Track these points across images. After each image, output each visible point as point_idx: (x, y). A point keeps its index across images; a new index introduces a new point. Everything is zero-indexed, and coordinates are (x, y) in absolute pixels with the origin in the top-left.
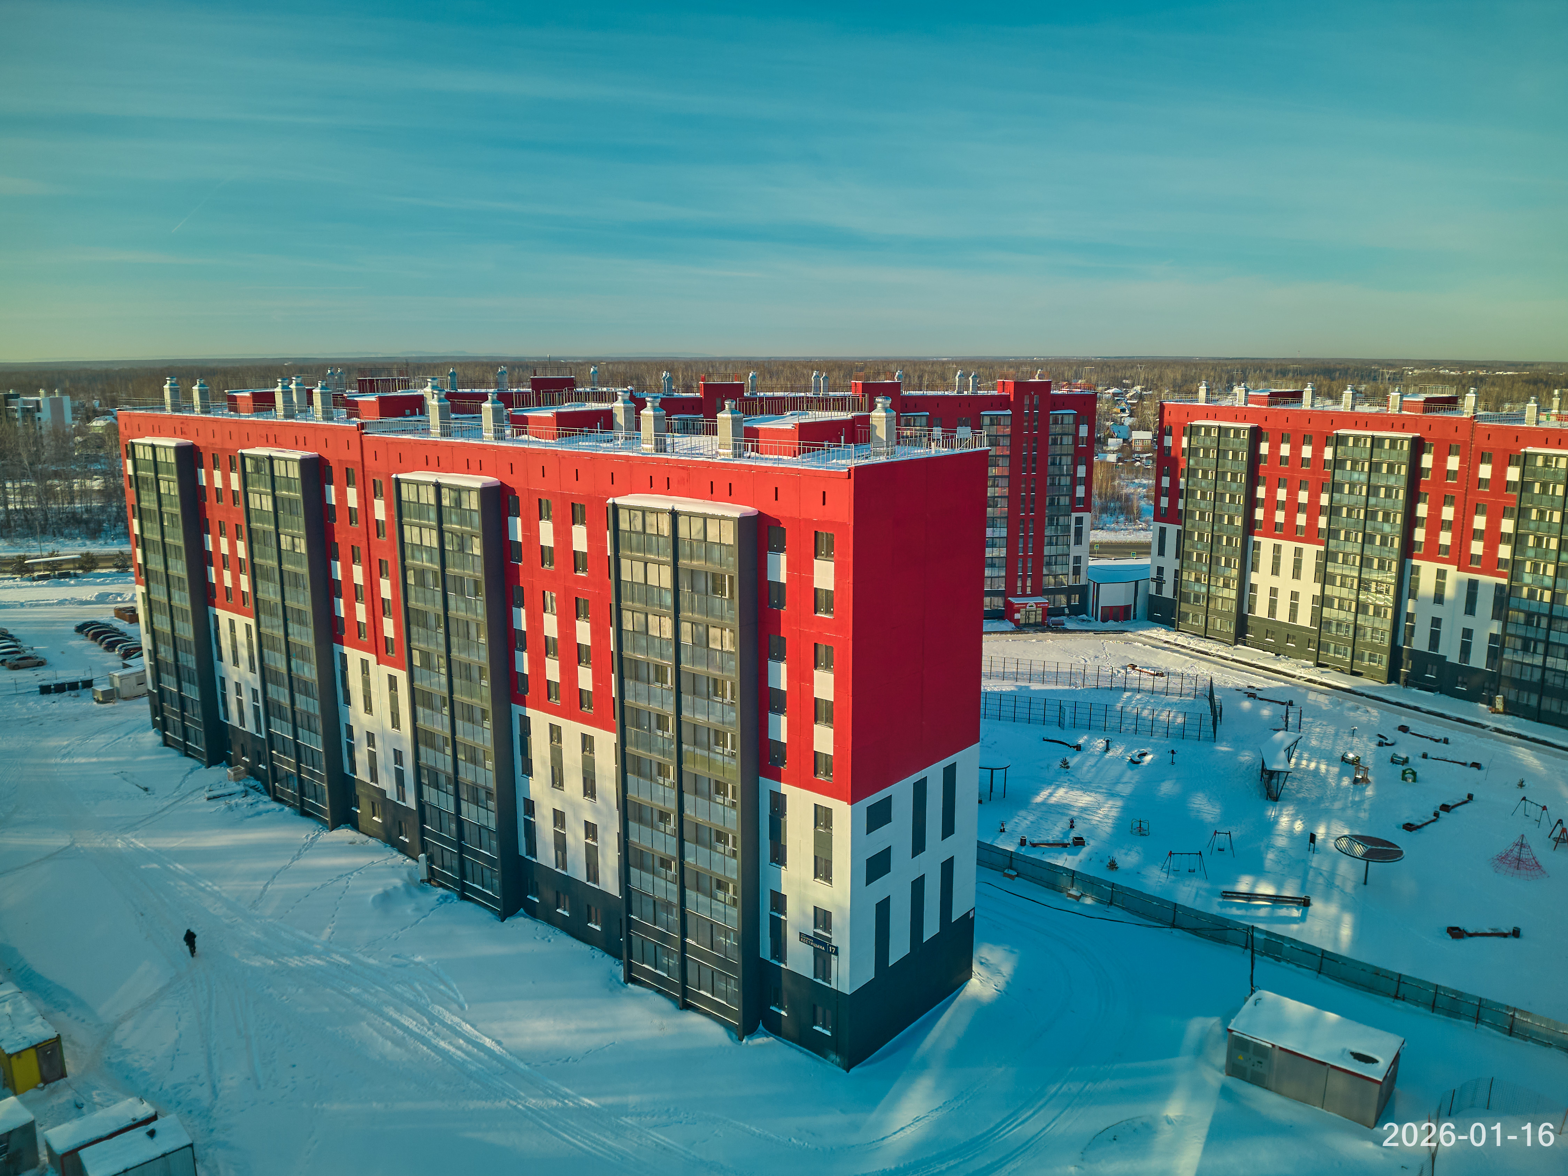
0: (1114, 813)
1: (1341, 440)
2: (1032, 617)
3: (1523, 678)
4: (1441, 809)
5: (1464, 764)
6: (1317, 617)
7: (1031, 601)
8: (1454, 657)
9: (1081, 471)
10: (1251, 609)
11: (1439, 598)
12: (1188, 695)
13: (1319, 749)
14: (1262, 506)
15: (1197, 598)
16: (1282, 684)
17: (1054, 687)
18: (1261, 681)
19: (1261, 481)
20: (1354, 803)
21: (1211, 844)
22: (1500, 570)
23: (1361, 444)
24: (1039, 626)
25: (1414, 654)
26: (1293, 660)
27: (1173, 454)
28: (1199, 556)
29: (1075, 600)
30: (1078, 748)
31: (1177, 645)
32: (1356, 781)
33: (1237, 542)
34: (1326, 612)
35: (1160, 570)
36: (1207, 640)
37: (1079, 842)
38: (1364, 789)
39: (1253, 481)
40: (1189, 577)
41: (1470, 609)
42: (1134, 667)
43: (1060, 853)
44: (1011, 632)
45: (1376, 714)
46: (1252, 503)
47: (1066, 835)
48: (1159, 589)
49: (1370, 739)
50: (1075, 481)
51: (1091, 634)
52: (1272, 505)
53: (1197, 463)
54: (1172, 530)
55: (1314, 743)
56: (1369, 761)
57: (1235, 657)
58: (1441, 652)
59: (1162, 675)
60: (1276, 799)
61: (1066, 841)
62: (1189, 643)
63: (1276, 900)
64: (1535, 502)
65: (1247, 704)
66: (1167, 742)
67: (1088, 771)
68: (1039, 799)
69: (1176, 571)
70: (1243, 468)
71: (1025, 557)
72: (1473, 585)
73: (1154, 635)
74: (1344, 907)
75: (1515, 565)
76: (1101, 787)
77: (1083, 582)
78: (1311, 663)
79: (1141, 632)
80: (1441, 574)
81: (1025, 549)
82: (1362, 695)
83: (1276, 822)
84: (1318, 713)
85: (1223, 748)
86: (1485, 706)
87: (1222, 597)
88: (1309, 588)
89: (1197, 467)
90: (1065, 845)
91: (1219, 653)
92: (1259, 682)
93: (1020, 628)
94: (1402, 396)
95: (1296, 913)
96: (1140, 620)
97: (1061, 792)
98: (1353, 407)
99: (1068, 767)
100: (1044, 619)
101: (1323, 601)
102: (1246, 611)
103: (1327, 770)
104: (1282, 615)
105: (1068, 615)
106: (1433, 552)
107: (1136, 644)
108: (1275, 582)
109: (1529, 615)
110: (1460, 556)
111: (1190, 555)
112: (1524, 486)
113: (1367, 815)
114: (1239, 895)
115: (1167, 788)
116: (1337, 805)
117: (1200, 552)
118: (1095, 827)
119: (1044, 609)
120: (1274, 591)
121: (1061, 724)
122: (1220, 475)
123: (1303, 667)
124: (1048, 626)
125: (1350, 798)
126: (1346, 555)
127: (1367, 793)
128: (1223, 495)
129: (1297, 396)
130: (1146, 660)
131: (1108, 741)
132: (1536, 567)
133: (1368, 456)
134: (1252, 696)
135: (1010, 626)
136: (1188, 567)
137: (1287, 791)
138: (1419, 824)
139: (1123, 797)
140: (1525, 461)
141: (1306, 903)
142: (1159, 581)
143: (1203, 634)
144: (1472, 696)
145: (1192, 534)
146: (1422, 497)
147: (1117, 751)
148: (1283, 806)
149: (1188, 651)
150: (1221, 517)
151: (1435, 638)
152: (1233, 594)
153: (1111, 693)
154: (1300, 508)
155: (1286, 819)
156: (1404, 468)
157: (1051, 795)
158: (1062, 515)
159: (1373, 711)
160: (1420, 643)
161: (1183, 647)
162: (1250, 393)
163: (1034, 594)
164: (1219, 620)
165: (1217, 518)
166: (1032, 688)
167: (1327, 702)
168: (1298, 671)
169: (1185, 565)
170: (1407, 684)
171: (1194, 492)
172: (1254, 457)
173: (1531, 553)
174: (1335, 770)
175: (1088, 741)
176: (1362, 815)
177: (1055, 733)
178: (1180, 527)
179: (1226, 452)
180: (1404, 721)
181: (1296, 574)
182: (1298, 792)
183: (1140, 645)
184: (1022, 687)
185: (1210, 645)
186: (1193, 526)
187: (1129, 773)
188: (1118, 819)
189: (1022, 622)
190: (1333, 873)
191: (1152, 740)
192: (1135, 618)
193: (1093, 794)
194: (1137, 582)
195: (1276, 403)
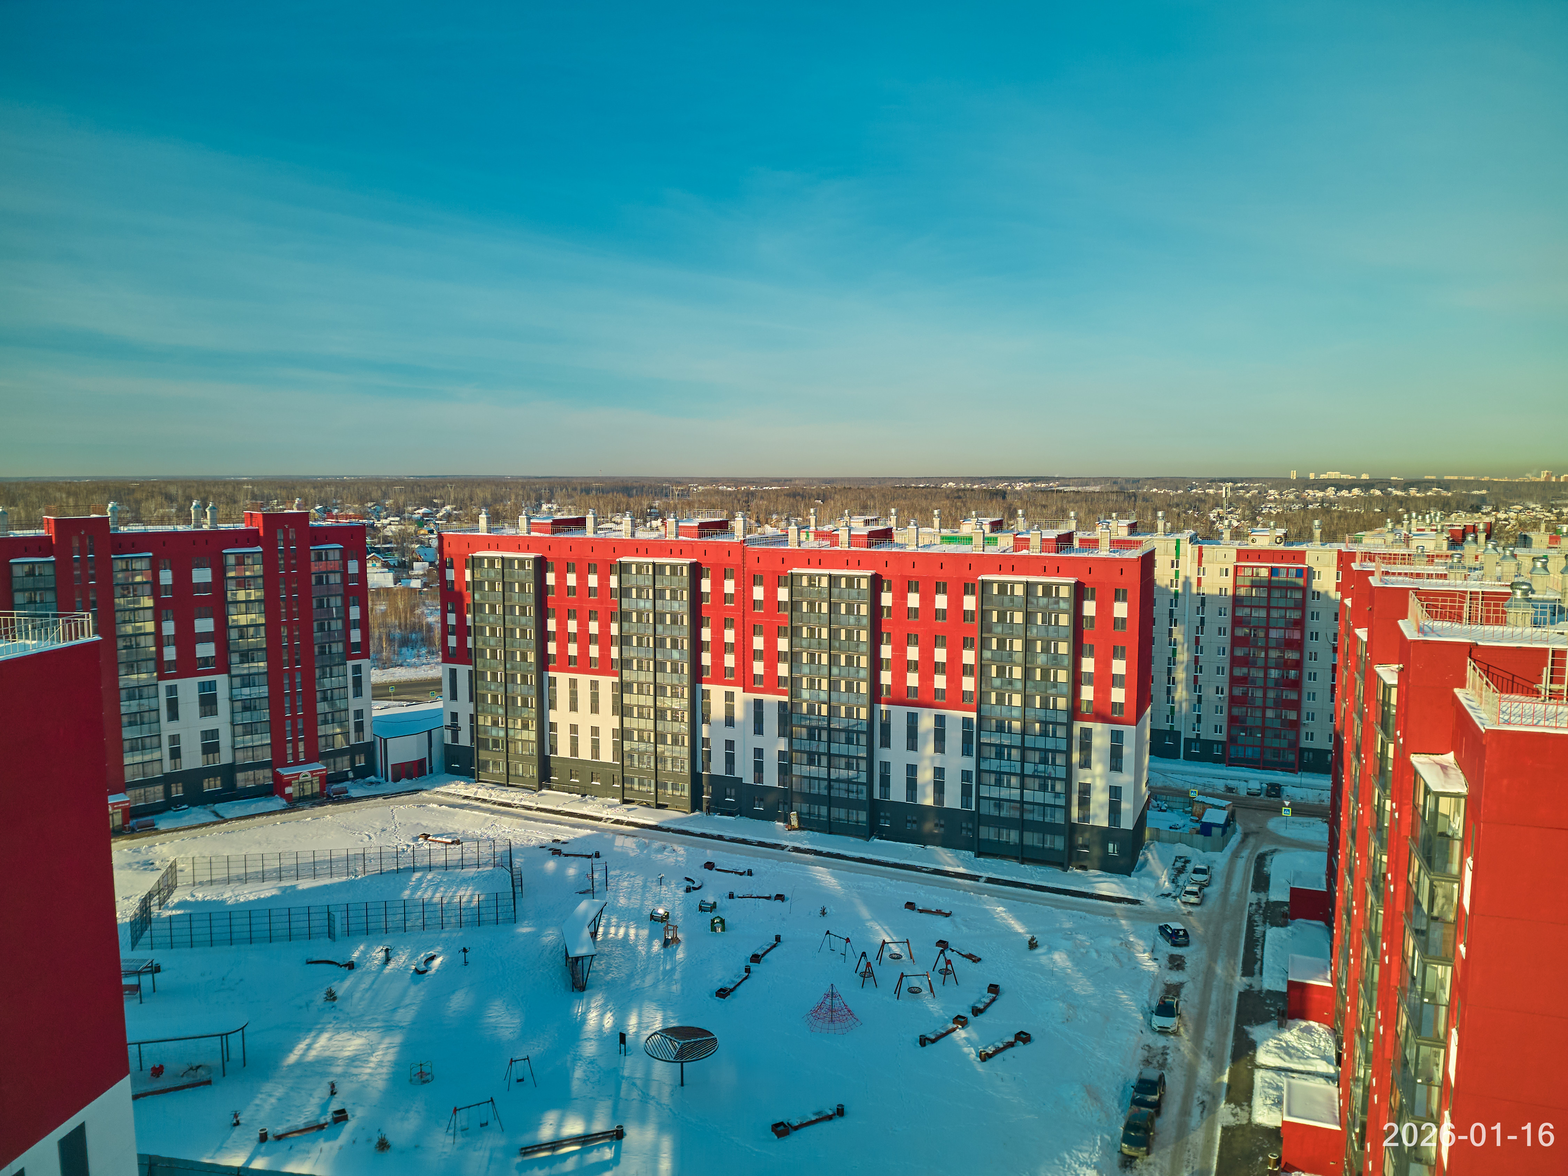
0: (390, 1057)
1: (624, 569)
2: (308, 786)
3: (812, 791)
4: (752, 961)
5: (768, 898)
6: (619, 752)
7: (305, 771)
8: (749, 779)
9: (355, 613)
10: (554, 749)
11: (730, 721)
12: (486, 864)
13: (627, 909)
14: (554, 640)
15: (496, 743)
16: (589, 831)
17: (327, 881)
18: (567, 832)
19: (551, 613)
20: (665, 973)
21: (508, 1078)
22: (780, 688)
23: (644, 571)
24: (316, 798)
25: (713, 778)
26: (599, 800)
27: (457, 588)
28: (495, 698)
29: (360, 762)
30: (351, 966)
31: (477, 799)
32: (666, 943)
33: (532, 679)
34: (627, 745)
35: (454, 716)
36: (510, 789)
37: (341, 1116)
38: (675, 952)
39: (542, 614)
40: (485, 721)
41: (759, 729)
42: (426, 837)
43: (314, 1141)
44: (282, 812)
45: (682, 852)
46: (543, 636)
47: (324, 1107)
48: (455, 738)
49: (677, 888)
50: (348, 624)
51: (380, 799)
52: (564, 638)
53: (482, 598)
54: (463, 671)
55: (622, 901)
56: (678, 917)
57: (539, 806)
58: (737, 774)
59: (458, 842)
60: (583, 989)
61: (322, 1121)
62: (491, 795)
63: (585, 1140)
64: (805, 620)
65: (551, 865)
66: (460, 934)
67: (361, 999)
68: (292, 1058)
69: (471, 715)
70: (531, 600)
71: (294, 718)
72: (758, 704)
73: (452, 791)
74: (662, 1128)
75: (793, 682)
76: (376, 1020)
77: (368, 738)
78: (617, 801)
79: (438, 789)
80: (729, 696)
81: (293, 709)
82: (668, 830)
83: (584, 1021)
84: (626, 862)
85: (524, 929)
86: (781, 824)
87: (521, 740)
88: (608, 722)
89: (482, 602)
90: (321, 1127)
91: (523, 803)
92: (566, 833)
93: (294, 804)
94: (677, 522)
95: (608, 1154)
96: (438, 773)
97: (323, 1040)
98: (633, 534)
99: (335, 999)
100: (322, 788)
101: (623, 734)
102: (547, 753)
103: (637, 935)
104: (585, 754)
105: (353, 780)
106: (720, 675)
107: (431, 805)
108: (574, 719)
109: (811, 730)
110: (744, 677)
111: (484, 697)
112: (794, 605)
113: (679, 986)
114: (540, 1147)
115: (459, 1001)
116: (649, 980)
117: (495, 693)
118: (364, 1085)
119: (321, 776)
120: (574, 728)
121: (331, 935)
122: (508, 610)
123: (609, 807)
124: (329, 797)
125: (661, 968)
126: (640, 685)
127: (678, 957)
128: (513, 631)
129: (580, 523)
130: (441, 824)
131: (387, 950)
132: (812, 682)
133: (651, 583)
134: (556, 852)
135: (281, 803)
136: (483, 711)
137: (594, 974)
138: (732, 986)
139: (402, 1027)
140: (792, 581)
141: (619, 1134)
142: (455, 729)
143: (505, 782)
144: (769, 816)
145: (484, 674)
146: (705, 622)
147: (401, 960)
148: (590, 996)
149: (489, 805)
150: (513, 654)
151: (730, 759)
152: (533, 736)
153: (398, 877)
154: (591, 639)
155: (595, 1014)
156: (685, 593)
157: (309, 1047)
158: (335, 665)
159: (679, 849)
160: (718, 767)
161: (484, 801)
162: (532, 521)
163: (309, 760)
164: (521, 766)
165: (509, 656)
166: (300, 888)
167: (634, 846)
168: (605, 812)
169: (479, 709)
170: (709, 811)
171: (482, 629)
172: (542, 589)
173: (806, 670)
174: (645, 933)
175: (364, 953)
176: (674, 988)
177: (323, 949)
178: (471, 668)
179: (512, 584)
180: (709, 855)
181: (595, 709)
182: (607, 973)
183: (435, 806)
184: (286, 888)
185: (513, 795)
186: (484, 666)
187: (413, 989)
188: (396, 1064)
189: (296, 795)
190: (647, 1079)
191: (443, 935)
192: (431, 771)
193: (365, 1034)
194: (430, 732)
195: (559, 531)
